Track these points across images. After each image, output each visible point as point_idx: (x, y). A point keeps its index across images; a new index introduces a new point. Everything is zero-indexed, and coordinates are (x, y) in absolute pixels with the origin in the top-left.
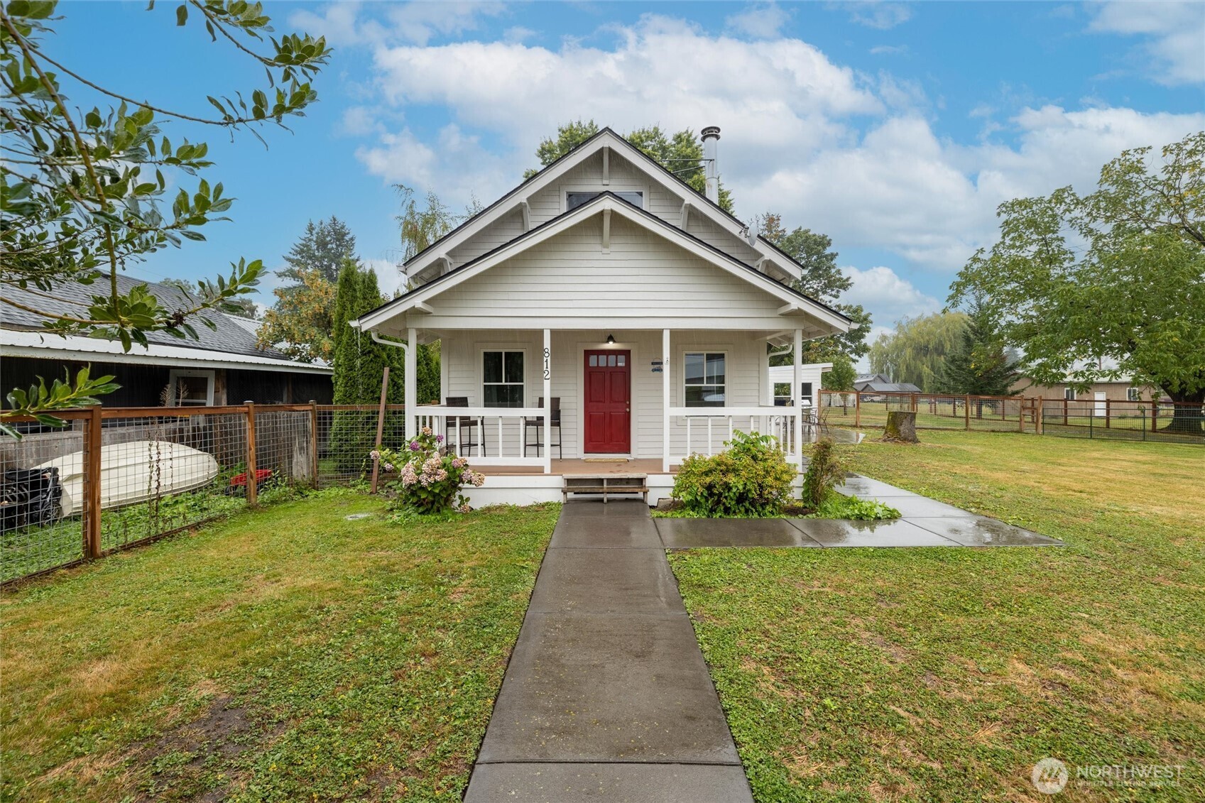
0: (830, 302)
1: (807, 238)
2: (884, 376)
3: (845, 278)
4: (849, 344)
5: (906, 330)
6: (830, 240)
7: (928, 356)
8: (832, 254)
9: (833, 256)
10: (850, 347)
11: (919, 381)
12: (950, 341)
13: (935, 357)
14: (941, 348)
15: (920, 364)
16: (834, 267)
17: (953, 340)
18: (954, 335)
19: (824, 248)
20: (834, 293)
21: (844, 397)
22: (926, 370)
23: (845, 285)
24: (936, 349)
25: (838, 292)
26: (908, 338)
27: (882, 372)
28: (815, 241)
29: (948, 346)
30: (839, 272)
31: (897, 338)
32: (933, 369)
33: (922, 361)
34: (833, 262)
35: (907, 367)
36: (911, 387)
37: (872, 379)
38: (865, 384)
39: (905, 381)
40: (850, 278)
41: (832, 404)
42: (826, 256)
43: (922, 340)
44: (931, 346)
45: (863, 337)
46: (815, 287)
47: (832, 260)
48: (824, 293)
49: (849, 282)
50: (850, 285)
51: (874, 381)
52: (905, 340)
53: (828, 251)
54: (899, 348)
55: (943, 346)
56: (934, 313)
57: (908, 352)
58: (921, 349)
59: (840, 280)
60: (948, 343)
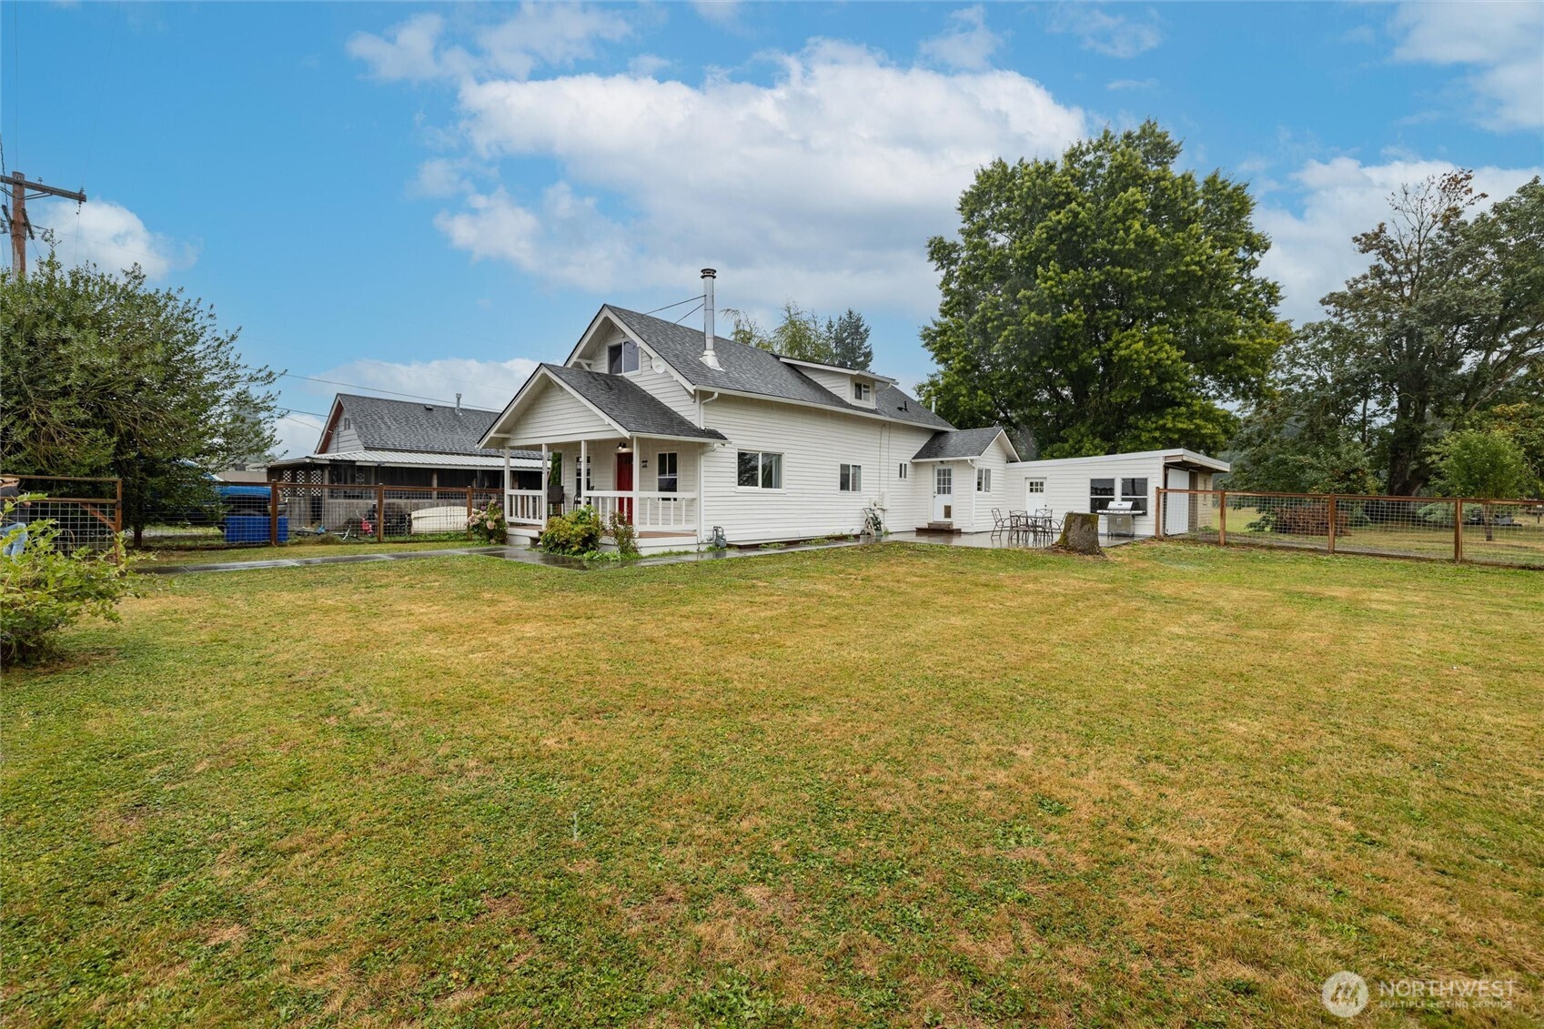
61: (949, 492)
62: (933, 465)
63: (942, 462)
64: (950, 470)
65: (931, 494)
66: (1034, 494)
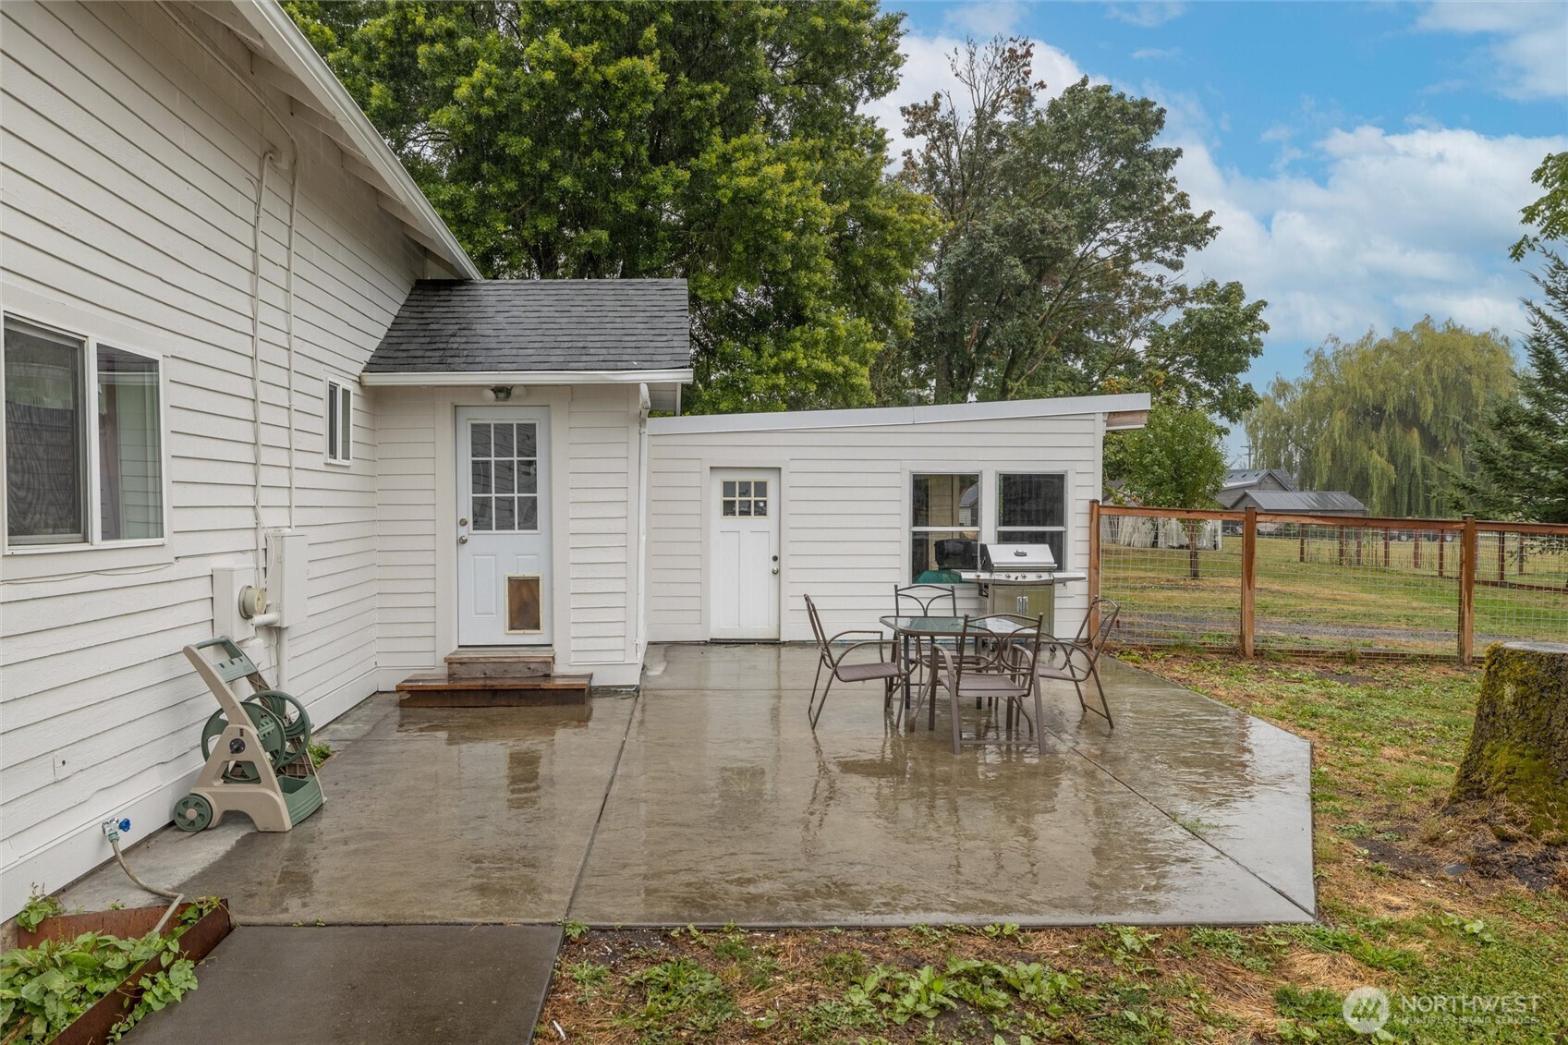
0: (1160, 279)
1: (1102, 105)
2: (1281, 473)
3: (1198, 215)
4: (1206, 387)
5: (1333, 369)
6: (1162, 111)
7: (1383, 431)
8: (1166, 151)
9: (1170, 157)
10: (1209, 394)
11: (1360, 486)
12: (1434, 394)
13: (1399, 431)
14: (1411, 411)
15: (1365, 448)
16: (1170, 189)
17: (1440, 391)
18: (1443, 380)
19: (1147, 135)
20: (1168, 255)
21: (1192, 527)
22: (1377, 461)
23: (1197, 232)
24: (1400, 413)
25: (1180, 252)
26: (1336, 390)
27: (1277, 465)
28: (1123, 111)
29: (1428, 407)
30: (1182, 200)
31: (1312, 387)
32: (1392, 458)
33: (1367, 441)
34: (1170, 174)
35: (1333, 455)
36: (1341, 500)
37: (1255, 481)
38: (1240, 493)
39: (1329, 487)
40: (1210, 214)
41: (1161, 540)
42: (1150, 157)
43: (1369, 392)
44: (1389, 408)
45: (1241, 366)
46: (1122, 239)
47: (1166, 167)
48: (1146, 257)
49: (1210, 226)
50: (1211, 232)
51: (1259, 486)
52: (1330, 392)
53: (1158, 143)
54: (1315, 410)
55: (1416, 406)
56: (1396, 331)
57: (1339, 421)
58: (1367, 413)
59: (1184, 220)
60: (1430, 399)
61: (529, 520)
62: (458, 400)
63: (503, 392)
64: (528, 432)
65: (450, 532)
66: (737, 521)
